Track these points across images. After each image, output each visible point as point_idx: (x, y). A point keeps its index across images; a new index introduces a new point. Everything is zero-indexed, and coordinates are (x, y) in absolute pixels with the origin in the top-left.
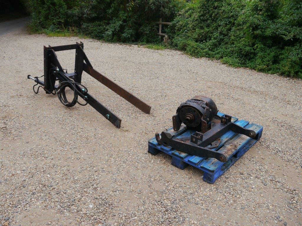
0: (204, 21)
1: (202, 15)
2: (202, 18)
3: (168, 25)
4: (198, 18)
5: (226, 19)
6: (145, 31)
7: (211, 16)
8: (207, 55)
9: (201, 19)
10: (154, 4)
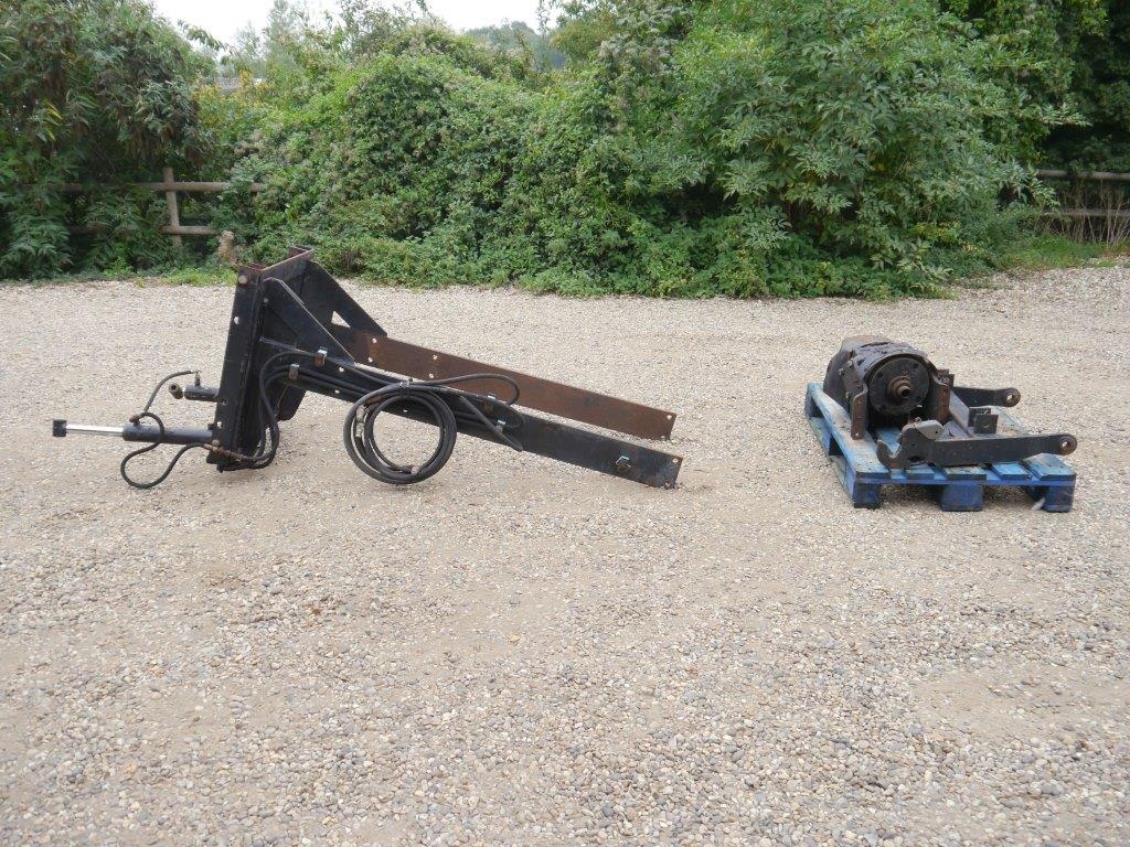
0: (385, 166)
1: (375, 148)
2: (376, 156)
3: (219, 192)
4: (365, 159)
5: (474, 156)
6: (118, 222)
7: (409, 149)
8: (463, 278)
9: (373, 162)
10: (160, 115)
